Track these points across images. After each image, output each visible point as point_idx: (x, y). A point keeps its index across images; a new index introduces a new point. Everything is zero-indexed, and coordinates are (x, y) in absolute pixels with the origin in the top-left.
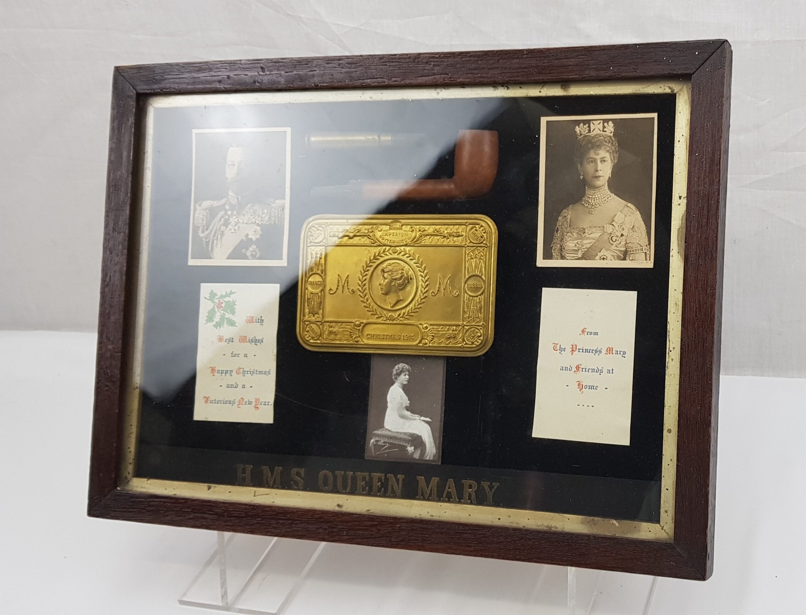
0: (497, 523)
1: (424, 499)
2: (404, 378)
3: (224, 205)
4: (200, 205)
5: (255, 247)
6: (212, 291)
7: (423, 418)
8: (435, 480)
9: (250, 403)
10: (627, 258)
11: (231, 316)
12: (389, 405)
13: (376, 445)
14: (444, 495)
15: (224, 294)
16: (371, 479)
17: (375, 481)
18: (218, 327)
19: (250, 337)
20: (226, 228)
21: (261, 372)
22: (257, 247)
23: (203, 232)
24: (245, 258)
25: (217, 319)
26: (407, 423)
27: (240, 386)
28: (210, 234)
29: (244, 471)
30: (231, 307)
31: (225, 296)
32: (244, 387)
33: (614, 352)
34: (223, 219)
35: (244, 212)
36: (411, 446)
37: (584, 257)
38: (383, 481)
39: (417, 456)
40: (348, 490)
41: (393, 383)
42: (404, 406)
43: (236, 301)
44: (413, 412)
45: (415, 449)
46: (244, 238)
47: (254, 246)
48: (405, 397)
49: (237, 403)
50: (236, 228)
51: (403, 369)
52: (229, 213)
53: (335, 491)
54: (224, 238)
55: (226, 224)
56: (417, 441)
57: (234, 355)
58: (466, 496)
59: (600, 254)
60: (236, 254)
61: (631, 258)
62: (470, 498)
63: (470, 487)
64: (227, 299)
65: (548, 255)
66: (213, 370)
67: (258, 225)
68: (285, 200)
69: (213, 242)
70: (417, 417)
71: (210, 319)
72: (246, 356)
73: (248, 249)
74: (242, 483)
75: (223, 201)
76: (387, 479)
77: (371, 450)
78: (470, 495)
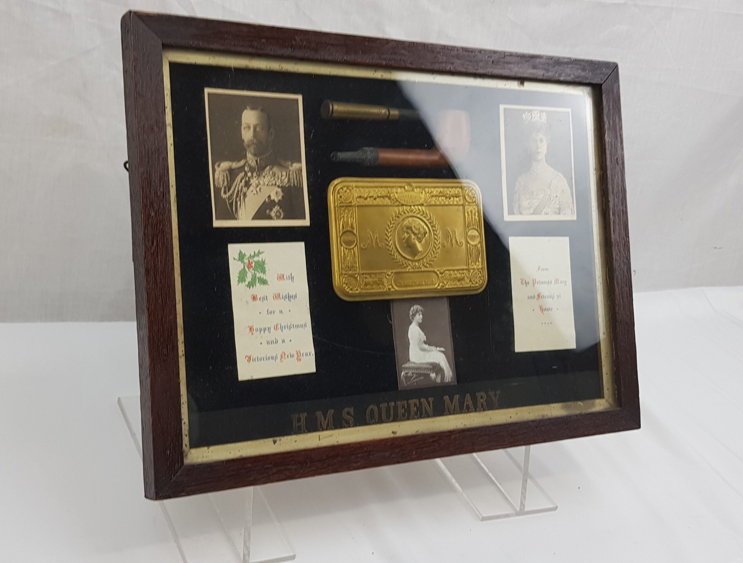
0: (510, 421)
1: (450, 414)
2: (419, 317)
3: (244, 166)
4: (219, 166)
5: (279, 207)
6: (240, 252)
7: (438, 349)
8: (457, 397)
9: (292, 356)
10: (561, 213)
11: (262, 275)
12: (411, 341)
13: (407, 377)
14: (465, 408)
15: (252, 254)
16: (409, 405)
17: (412, 406)
18: (251, 287)
19: (284, 293)
20: (248, 189)
21: (297, 326)
22: (280, 208)
23: (225, 193)
24: (270, 218)
25: (249, 279)
26: (427, 355)
27: (280, 341)
28: (232, 195)
29: (299, 420)
30: (261, 266)
31: (254, 257)
32: (283, 341)
33: (559, 282)
34: (243, 181)
35: (264, 174)
36: (433, 373)
37: (534, 213)
38: (418, 405)
39: (439, 380)
40: (391, 419)
41: (411, 323)
42: (422, 342)
43: (265, 260)
44: (430, 344)
45: (436, 375)
46: (267, 200)
47: (276, 207)
48: (422, 333)
49: (279, 358)
50: (258, 189)
51: (417, 309)
52: (249, 174)
53: (381, 421)
54: (246, 199)
55: (248, 184)
56: (436, 368)
57: (269, 312)
58: (479, 405)
59: (544, 211)
60: (260, 214)
61: (563, 213)
62: (482, 406)
63: (482, 398)
64: (256, 259)
65: (511, 212)
66: (251, 329)
67: (278, 186)
68: (301, 163)
69: (236, 202)
70: (433, 348)
71: (242, 278)
72: (281, 312)
73: (271, 210)
74: (299, 431)
75: (242, 163)
76: (420, 403)
77: (403, 382)
78: (482, 404)
